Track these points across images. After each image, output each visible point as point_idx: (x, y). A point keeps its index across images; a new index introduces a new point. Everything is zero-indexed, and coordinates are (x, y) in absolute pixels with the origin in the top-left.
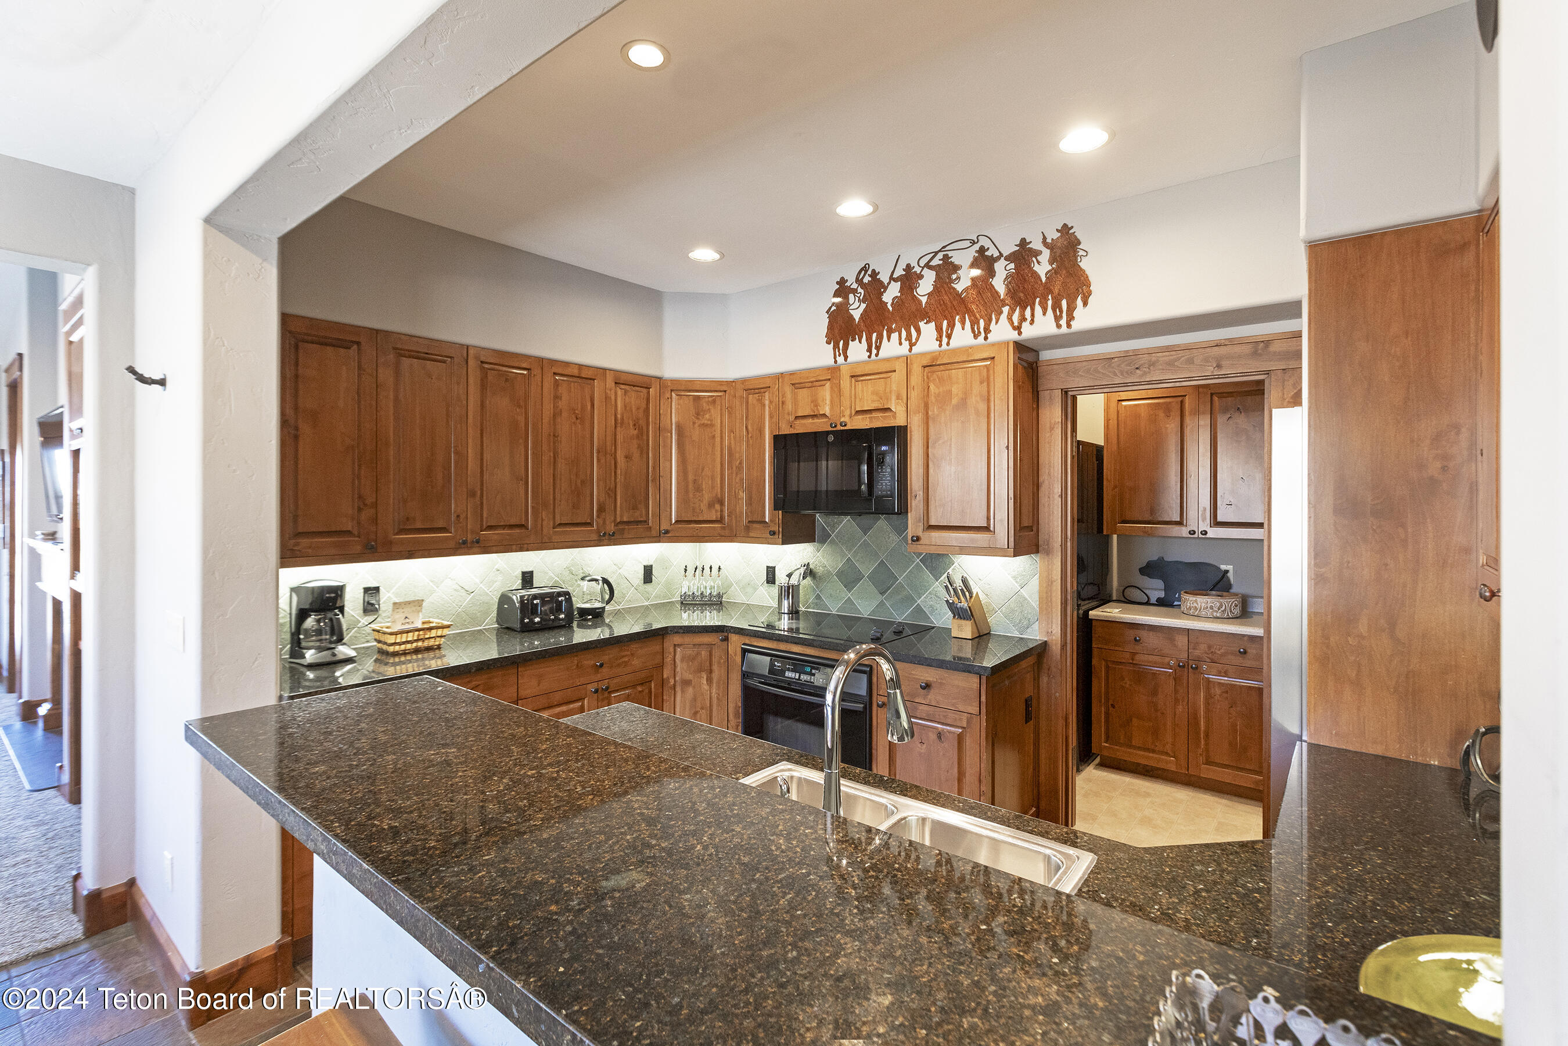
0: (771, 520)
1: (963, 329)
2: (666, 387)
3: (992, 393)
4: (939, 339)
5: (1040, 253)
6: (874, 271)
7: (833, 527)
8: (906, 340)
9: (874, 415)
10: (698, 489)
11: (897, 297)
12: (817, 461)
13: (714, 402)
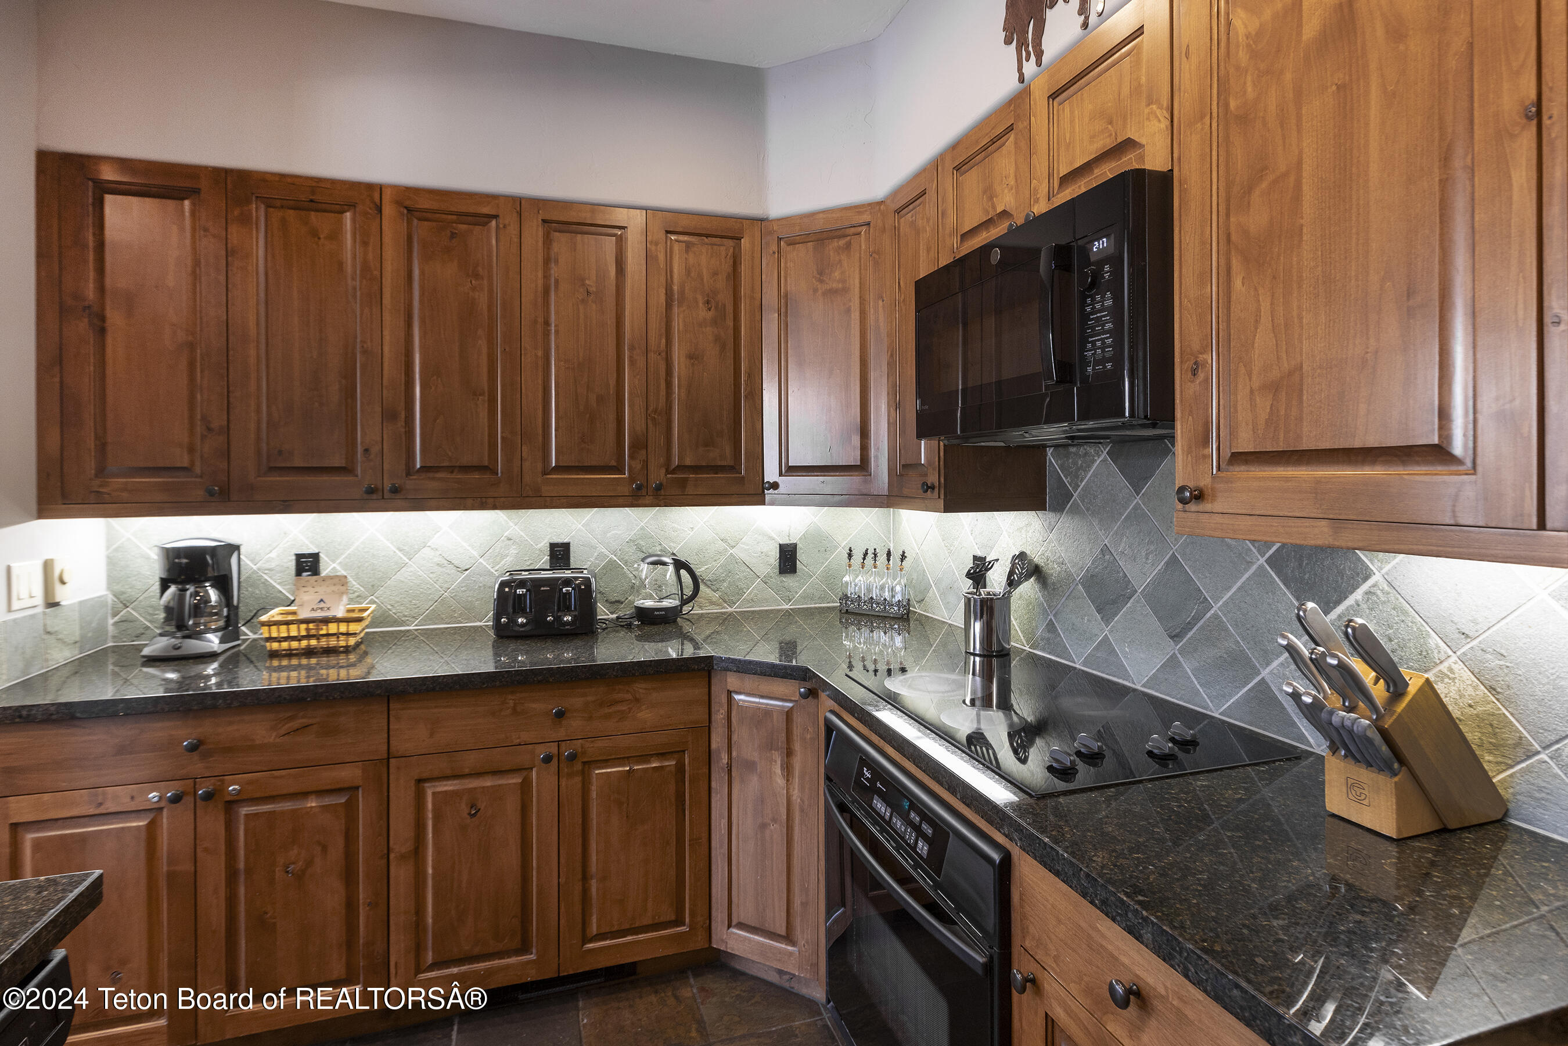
0: (928, 463)
2: (771, 233)
7: (1076, 478)
13: (848, 244)
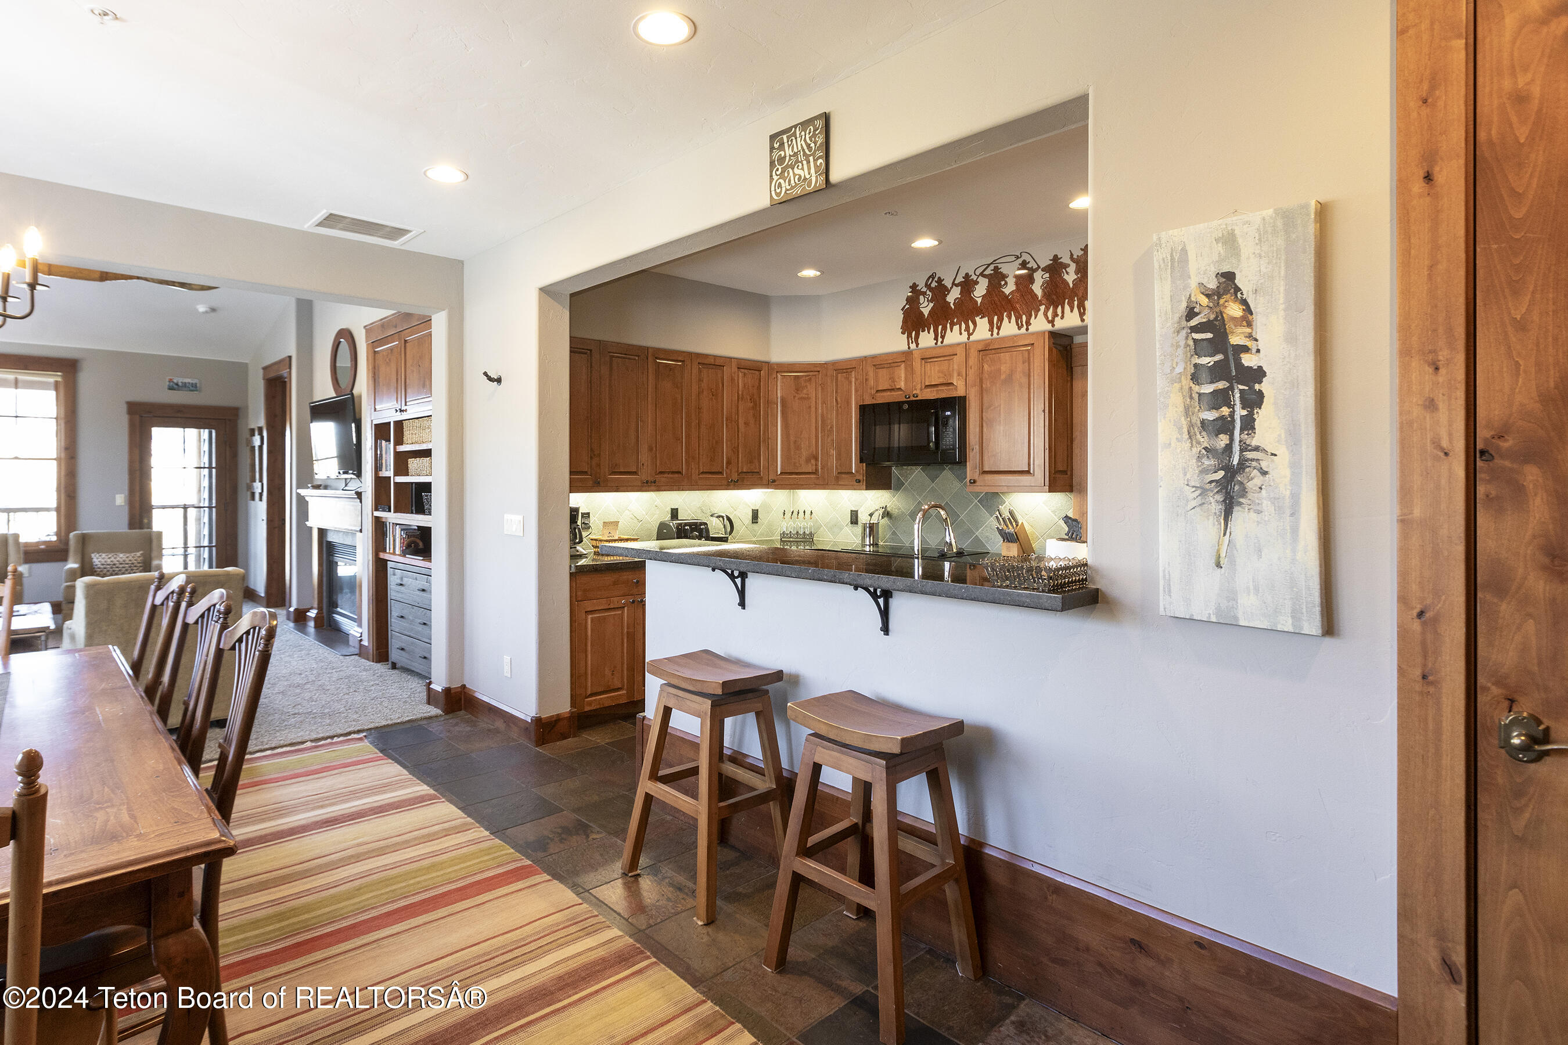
0: (856, 471)
1: (1010, 322)
2: (773, 369)
3: (1032, 370)
4: (991, 330)
5: (1069, 265)
6: (939, 278)
7: (907, 477)
8: (965, 331)
9: (940, 388)
10: (798, 448)
11: (958, 298)
12: (890, 424)
13: (810, 379)
